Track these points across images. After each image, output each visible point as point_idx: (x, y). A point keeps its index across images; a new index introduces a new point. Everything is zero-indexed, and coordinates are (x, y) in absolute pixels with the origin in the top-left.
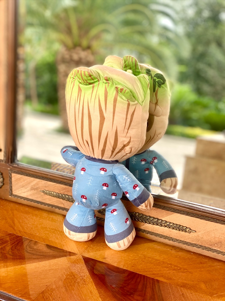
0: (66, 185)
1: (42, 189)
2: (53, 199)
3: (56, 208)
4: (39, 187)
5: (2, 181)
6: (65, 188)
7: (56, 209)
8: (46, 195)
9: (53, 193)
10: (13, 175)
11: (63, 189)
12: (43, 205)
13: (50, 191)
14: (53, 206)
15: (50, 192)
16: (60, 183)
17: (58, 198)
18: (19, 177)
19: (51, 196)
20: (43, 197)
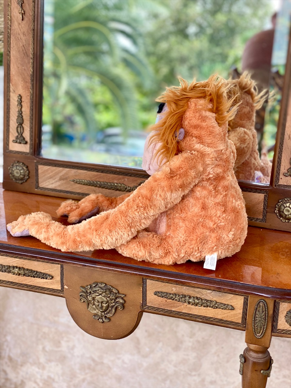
0: (98, 172)
4: (69, 177)
5: (28, 174)
6: (96, 175)
8: (76, 184)
10: (40, 167)
11: (94, 176)
12: (73, 194)
13: (81, 179)
14: (83, 194)
15: (81, 181)
16: (92, 171)
17: (89, 185)
18: (46, 169)
19: (81, 184)
20: (73, 186)
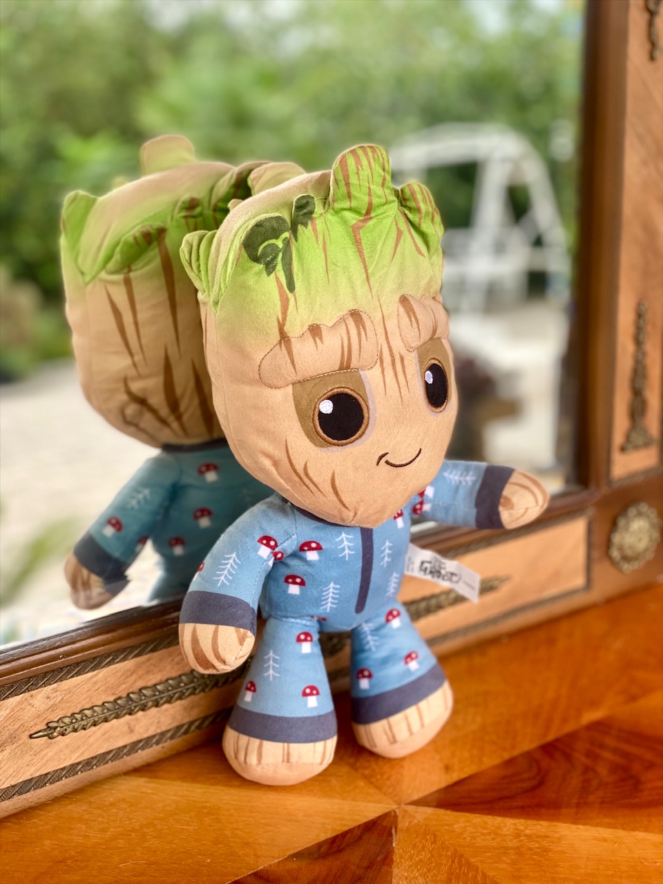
0: (139, 656)
1: (36, 724)
2: (90, 736)
3: (107, 762)
4: (21, 726)
6: (133, 668)
7: (106, 766)
9: (88, 713)
11: (127, 677)
13: (76, 713)
14: (91, 762)
15: (78, 716)
16: (116, 661)
19: (82, 728)
20: (45, 752)
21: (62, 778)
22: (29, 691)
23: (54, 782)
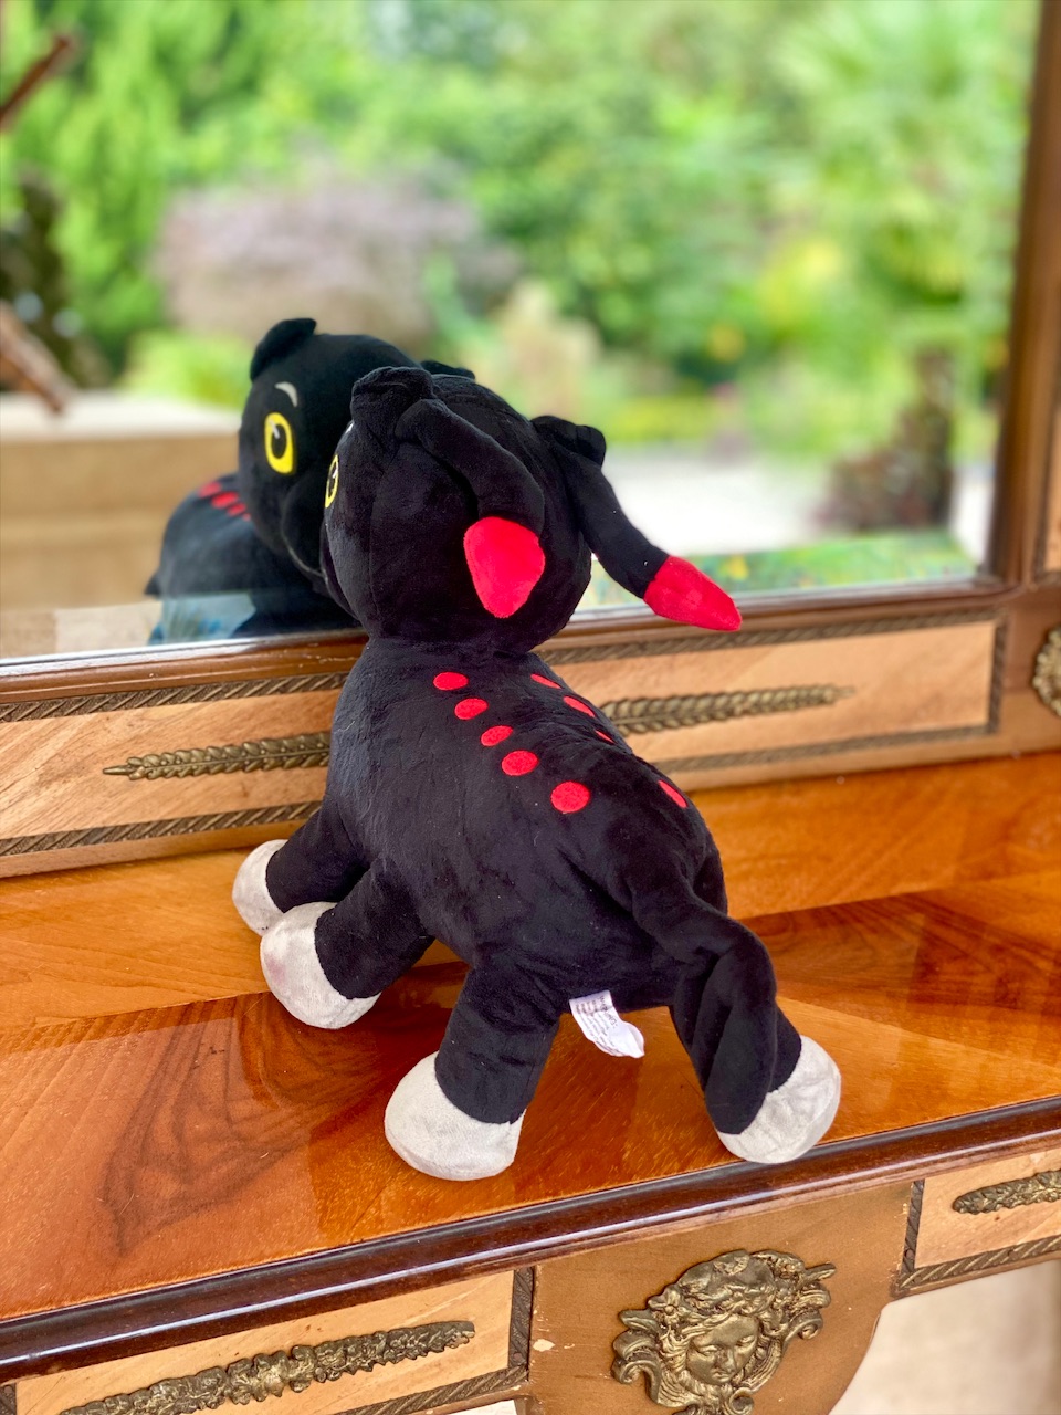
1: (112, 757)
2: (187, 788)
3: (208, 829)
4: (94, 754)
6: (254, 709)
7: (205, 832)
8: (144, 783)
12: (124, 839)
13: (169, 753)
15: (169, 758)
17: (219, 771)
20: (125, 796)
21: (144, 835)
22: (103, 711)
23: (133, 838)
